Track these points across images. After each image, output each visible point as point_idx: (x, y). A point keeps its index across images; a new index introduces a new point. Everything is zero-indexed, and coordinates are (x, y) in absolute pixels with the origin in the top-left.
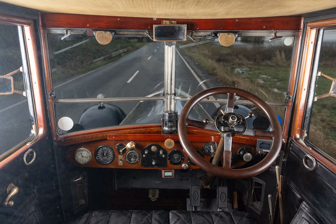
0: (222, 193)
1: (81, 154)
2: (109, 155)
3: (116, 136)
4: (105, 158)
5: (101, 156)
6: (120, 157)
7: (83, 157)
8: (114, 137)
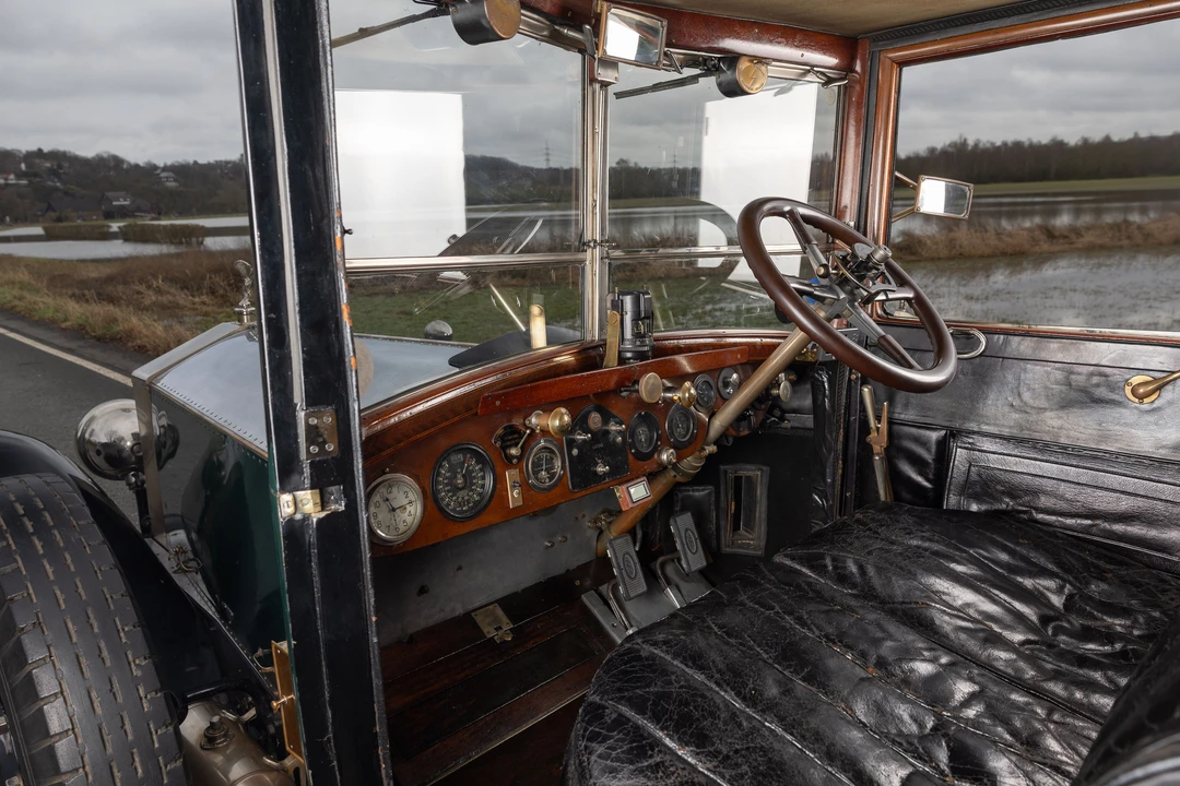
0: (687, 530)
1: (387, 500)
2: (475, 477)
3: (506, 394)
4: (461, 494)
5: (449, 491)
6: (510, 476)
7: (394, 510)
8: (498, 403)
